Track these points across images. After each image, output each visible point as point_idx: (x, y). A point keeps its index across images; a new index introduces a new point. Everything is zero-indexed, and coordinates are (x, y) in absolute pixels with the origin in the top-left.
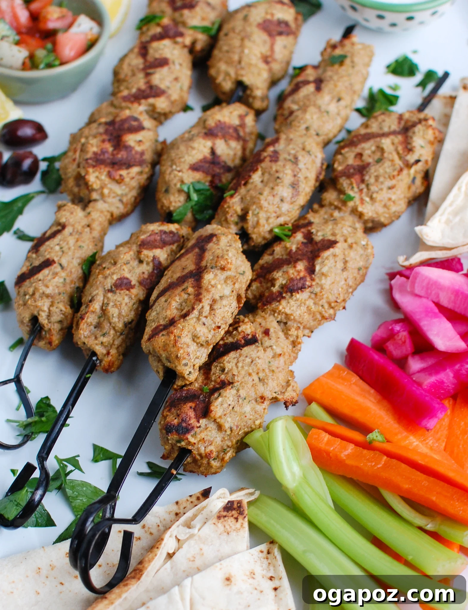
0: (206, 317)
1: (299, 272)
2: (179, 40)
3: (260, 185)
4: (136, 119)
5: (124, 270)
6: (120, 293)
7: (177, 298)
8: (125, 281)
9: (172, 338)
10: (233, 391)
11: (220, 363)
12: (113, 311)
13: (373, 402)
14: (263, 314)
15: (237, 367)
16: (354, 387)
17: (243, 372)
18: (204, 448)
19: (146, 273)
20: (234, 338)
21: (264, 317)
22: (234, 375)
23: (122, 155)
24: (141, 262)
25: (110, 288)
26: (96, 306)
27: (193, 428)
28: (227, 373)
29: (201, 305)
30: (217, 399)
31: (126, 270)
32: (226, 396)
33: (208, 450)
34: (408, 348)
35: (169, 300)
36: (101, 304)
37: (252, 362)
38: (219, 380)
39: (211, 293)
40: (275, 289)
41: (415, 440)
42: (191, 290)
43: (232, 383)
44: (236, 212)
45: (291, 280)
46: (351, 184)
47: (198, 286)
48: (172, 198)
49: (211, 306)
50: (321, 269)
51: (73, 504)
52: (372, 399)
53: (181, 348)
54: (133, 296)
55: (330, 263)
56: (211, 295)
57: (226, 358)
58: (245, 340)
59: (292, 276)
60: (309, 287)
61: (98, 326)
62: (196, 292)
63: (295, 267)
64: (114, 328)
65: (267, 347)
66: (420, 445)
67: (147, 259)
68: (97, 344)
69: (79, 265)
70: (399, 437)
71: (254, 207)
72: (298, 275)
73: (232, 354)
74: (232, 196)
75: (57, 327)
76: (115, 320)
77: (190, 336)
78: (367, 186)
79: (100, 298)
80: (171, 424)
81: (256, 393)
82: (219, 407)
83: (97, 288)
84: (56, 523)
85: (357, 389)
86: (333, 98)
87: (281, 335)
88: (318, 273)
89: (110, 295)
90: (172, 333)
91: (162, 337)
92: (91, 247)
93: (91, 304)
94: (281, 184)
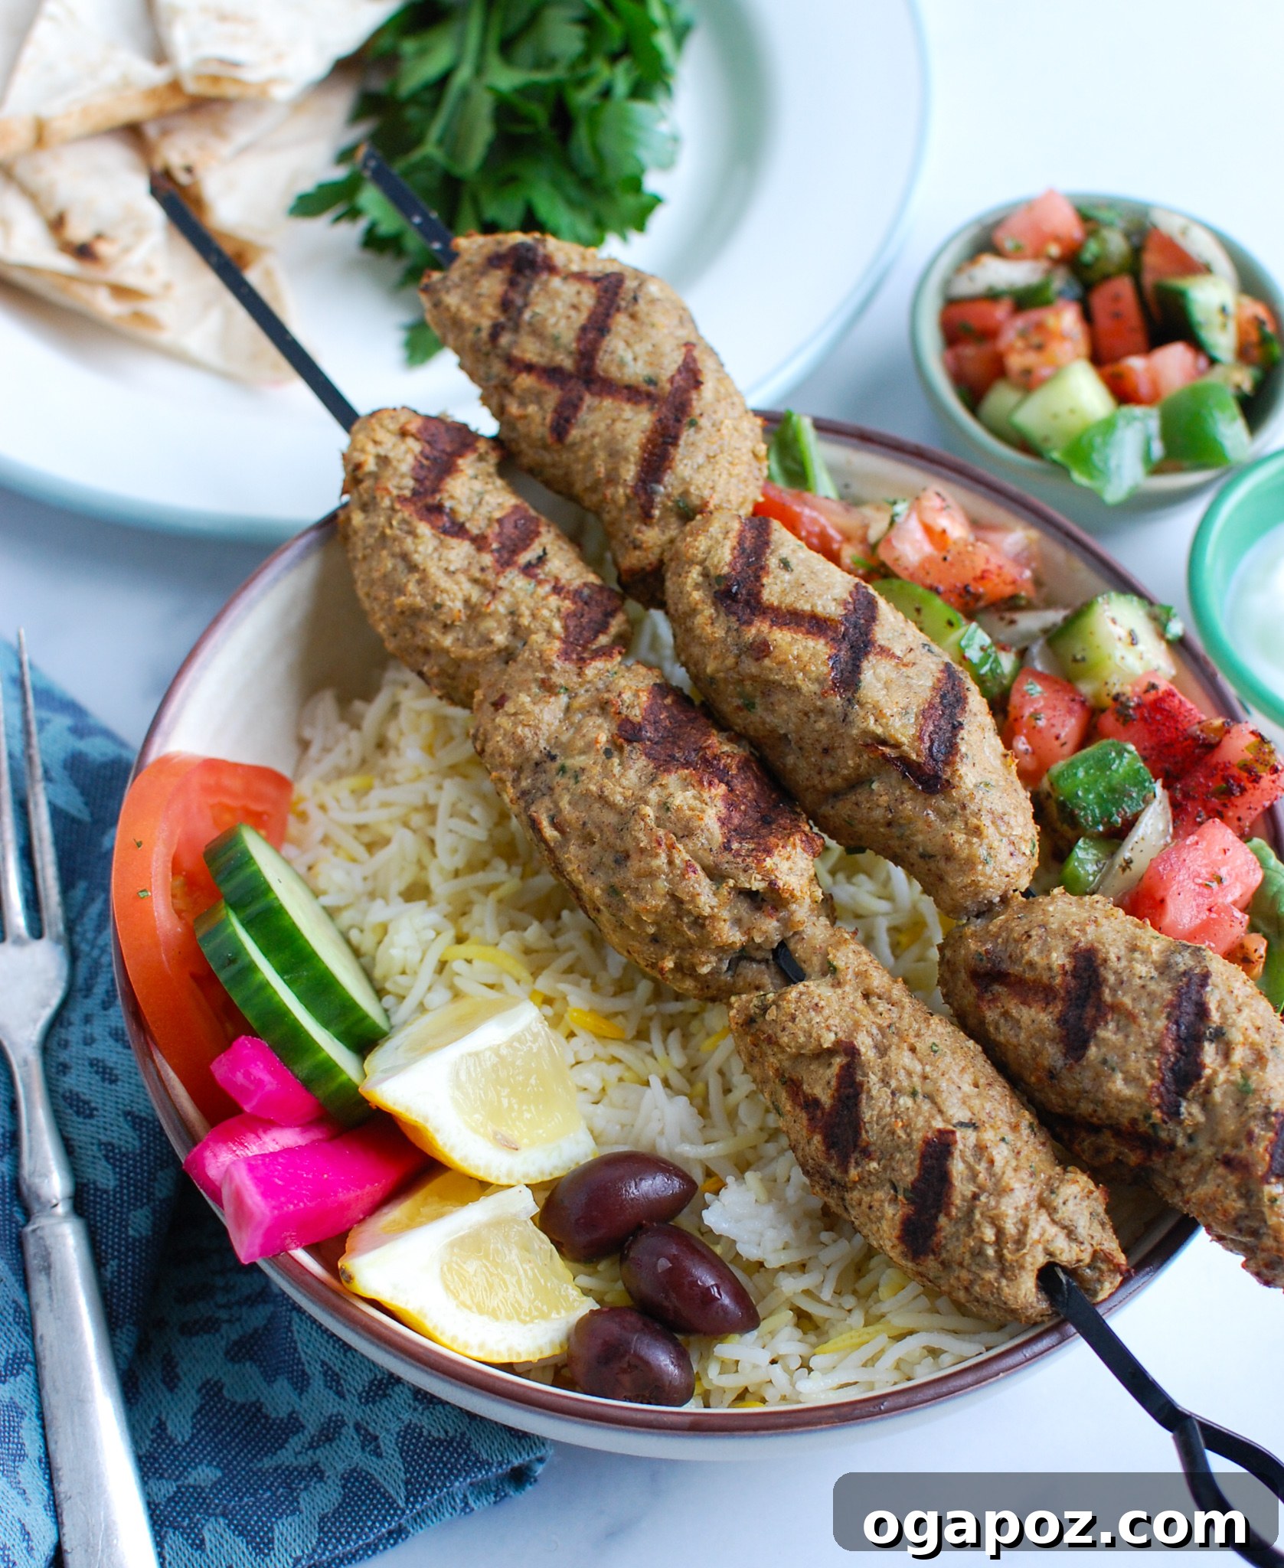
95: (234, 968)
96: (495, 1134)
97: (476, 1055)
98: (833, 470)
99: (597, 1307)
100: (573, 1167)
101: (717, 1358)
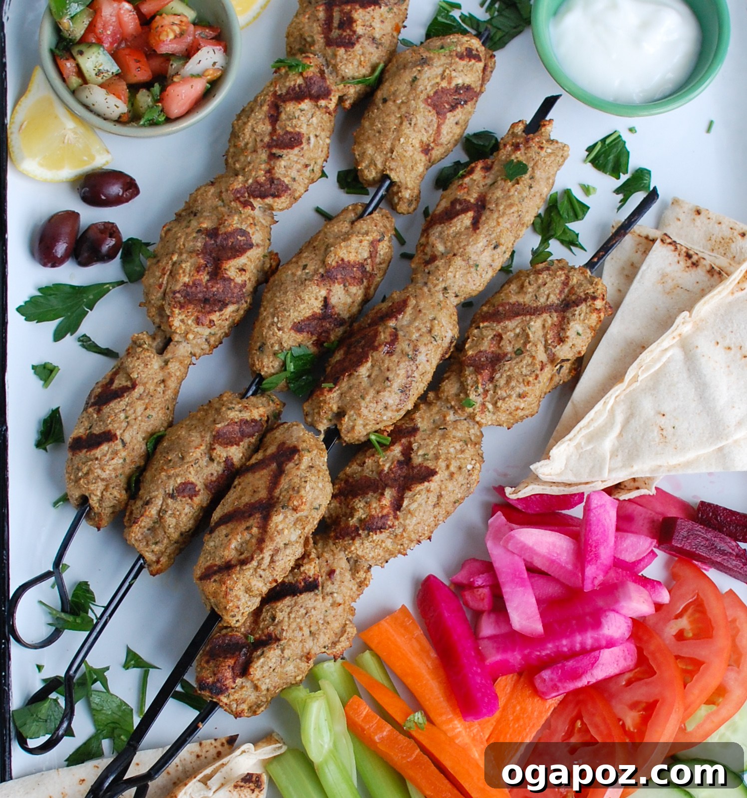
0: (264, 570)
1: (382, 508)
2: (323, 103)
3: (365, 381)
4: (244, 233)
5: (190, 473)
6: (181, 501)
7: (239, 537)
8: (189, 486)
9: (224, 589)
10: (278, 652)
11: (272, 608)
12: (170, 521)
13: (429, 668)
14: (333, 548)
15: (289, 618)
16: (414, 642)
17: (294, 626)
18: (235, 706)
19: (215, 474)
20: (294, 577)
21: (332, 551)
22: (283, 630)
23: (218, 288)
24: (212, 460)
25: (171, 492)
26: (153, 511)
27: (227, 689)
28: (276, 625)
29: (261, 556)
30: (259, 657)
31: (193, 472)
32: (268, 657)
33: (239, 709)
34: (485, 605)
35: (230, 537)
36: (158, 509)
37: (306, 614)
38: (266, 631)
39: (275, 543)
40: (353, 522)
41: (459, 726)
42: (255, 530)
43: (279, 640)
44: (331, 409)
45: (372, 517)
46: (477, 382)
47: (264, 527)
48: (266, 361)
49: (272, 556)
50: (410, 504)
51: (96, 717)
52: (429, 664)
53: (232, 601)
54: (195, 506)
55: (420, 499)
56: (275, 544)
57: (280, 605)
58: (305, 583)
59: (374, 513)
60: (390, 527)
61: (152, 529)
62: (260, 536)
63: (380, 501)
64: (168, 537)
65: (327, 594)
66: (464, 732)
67: (218, 459)
68: (147, 551)
69: (144, 439)
70: (444, 718)
71: (352, 412)
72: (381, 512)
73: (288, 601)
74: (330, 390)
75: (108, 511)
76: (171, 530)
77: (243, 588)
78: (495, 387)
79: (159, 502)
80: (206, 682)
81: (303, 651)
82: (258, 669)
83: (157, 490)
84: (75, 733)
85: (417, 646)
86: (489, 242)
87: (348, 575)
88: (405, 509)
89: (170, 501)
90: (224, 584)
91: (214, 584)
92: (160, 415)
93: (147, 507)
94: (389, 389)
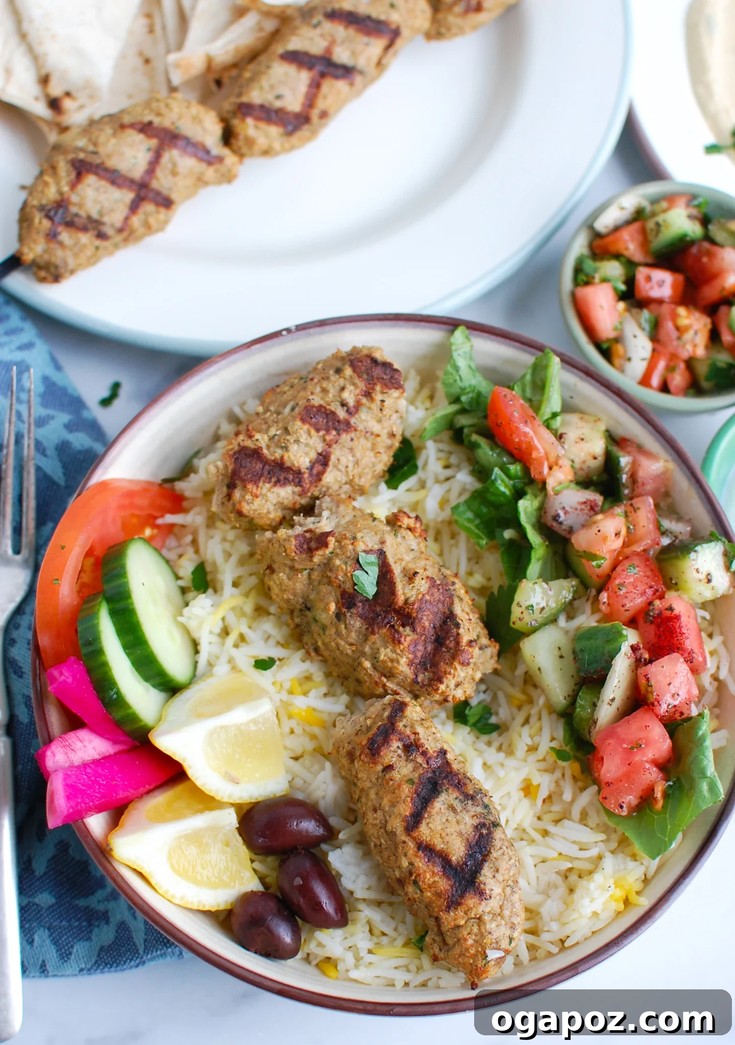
95: (90, 649)
96: (226, 773)
97: (224, 728)
98: (564, 385)
99: (260, 888)
100: (272, 796)
101: (317, 940)
